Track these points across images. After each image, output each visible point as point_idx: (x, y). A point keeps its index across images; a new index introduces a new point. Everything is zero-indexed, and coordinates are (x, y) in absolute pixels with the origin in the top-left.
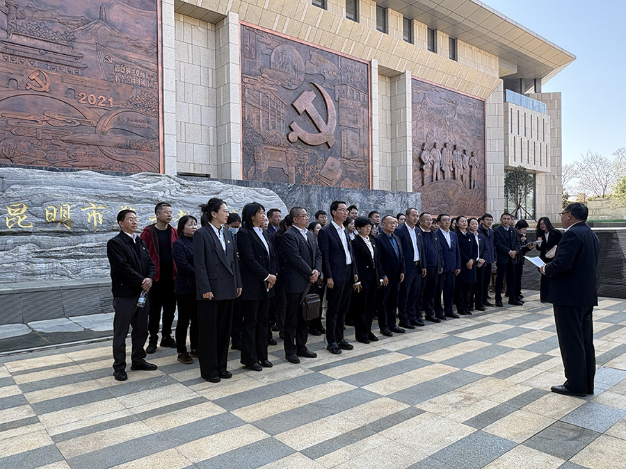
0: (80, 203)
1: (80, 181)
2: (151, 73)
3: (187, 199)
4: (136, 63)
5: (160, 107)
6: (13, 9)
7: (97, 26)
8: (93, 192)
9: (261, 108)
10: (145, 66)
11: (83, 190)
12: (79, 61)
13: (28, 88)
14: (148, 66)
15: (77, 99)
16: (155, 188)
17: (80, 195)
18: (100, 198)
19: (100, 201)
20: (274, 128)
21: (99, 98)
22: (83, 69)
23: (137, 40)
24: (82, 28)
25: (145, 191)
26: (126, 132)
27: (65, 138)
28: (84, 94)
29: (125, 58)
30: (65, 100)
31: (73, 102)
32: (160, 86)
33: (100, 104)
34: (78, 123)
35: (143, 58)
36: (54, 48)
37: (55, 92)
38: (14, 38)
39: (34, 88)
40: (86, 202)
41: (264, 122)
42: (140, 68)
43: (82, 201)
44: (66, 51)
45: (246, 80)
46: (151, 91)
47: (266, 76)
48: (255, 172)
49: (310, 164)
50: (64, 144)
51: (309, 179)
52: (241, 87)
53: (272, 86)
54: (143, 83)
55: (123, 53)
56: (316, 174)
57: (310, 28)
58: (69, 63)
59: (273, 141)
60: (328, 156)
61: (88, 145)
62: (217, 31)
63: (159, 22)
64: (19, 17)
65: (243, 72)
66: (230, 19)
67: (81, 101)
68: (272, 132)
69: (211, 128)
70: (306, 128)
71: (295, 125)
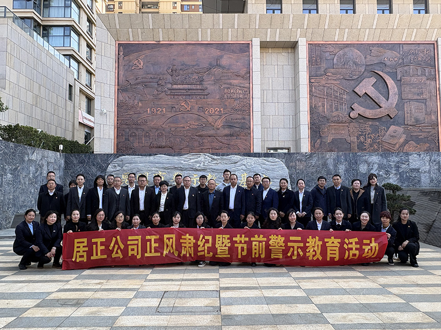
1: (156, 160)
2: (246, 89)
4: (236, 86)
5: (251, 109)
6: (174, 72)
7: (215, 70)
8: (161, 166)
9: (326, 97)
10: (242, 86)
12: (205, 91)
13: (180, 110)
14: (244, 86)
15: (204, 112)
18: (165, 168)
20: (337, 110)
21: (216, 109)
22: (207, 95)
23: (238, 72)
24: (207, 73)
25: (189, 164)
26: (230, 127)
27: (197, 134)
28: (208, 109)
29: (230, 84)
30: (198, 113)
31: (202, 114)
32: (251, 96)
33: (216, 113)
34: (204, 125)
35: (241, 81)
36: (193, 87)
37: (193, 110)
38: (175, 86)
39: (183, 110)
40: (157, 171)
42: (239, 88)
43: (155, 171)
44: (198, 87)
46: (245, 100)
47: (329, 74)
48: (321, 143)
49: (371, 134)
50: (197, 137)
51: (371, 145)
52: (308, 86)
53: (335, 80)
54: (241, 96)
55: (229, 81)
56: (378, 141)
57: (368, 30)
58: (200, 94)
59: (336, 119)
60: (391, 125)
61: (210, 136)
62: (294, 52)
63: (251, 58)
64: (177, 75)
65: (310, 75)
66: (300, 43)
67: (206, 113)
68: (334, 114)
69: (291, 116)
70: (367, 106)
71: (355, 106)
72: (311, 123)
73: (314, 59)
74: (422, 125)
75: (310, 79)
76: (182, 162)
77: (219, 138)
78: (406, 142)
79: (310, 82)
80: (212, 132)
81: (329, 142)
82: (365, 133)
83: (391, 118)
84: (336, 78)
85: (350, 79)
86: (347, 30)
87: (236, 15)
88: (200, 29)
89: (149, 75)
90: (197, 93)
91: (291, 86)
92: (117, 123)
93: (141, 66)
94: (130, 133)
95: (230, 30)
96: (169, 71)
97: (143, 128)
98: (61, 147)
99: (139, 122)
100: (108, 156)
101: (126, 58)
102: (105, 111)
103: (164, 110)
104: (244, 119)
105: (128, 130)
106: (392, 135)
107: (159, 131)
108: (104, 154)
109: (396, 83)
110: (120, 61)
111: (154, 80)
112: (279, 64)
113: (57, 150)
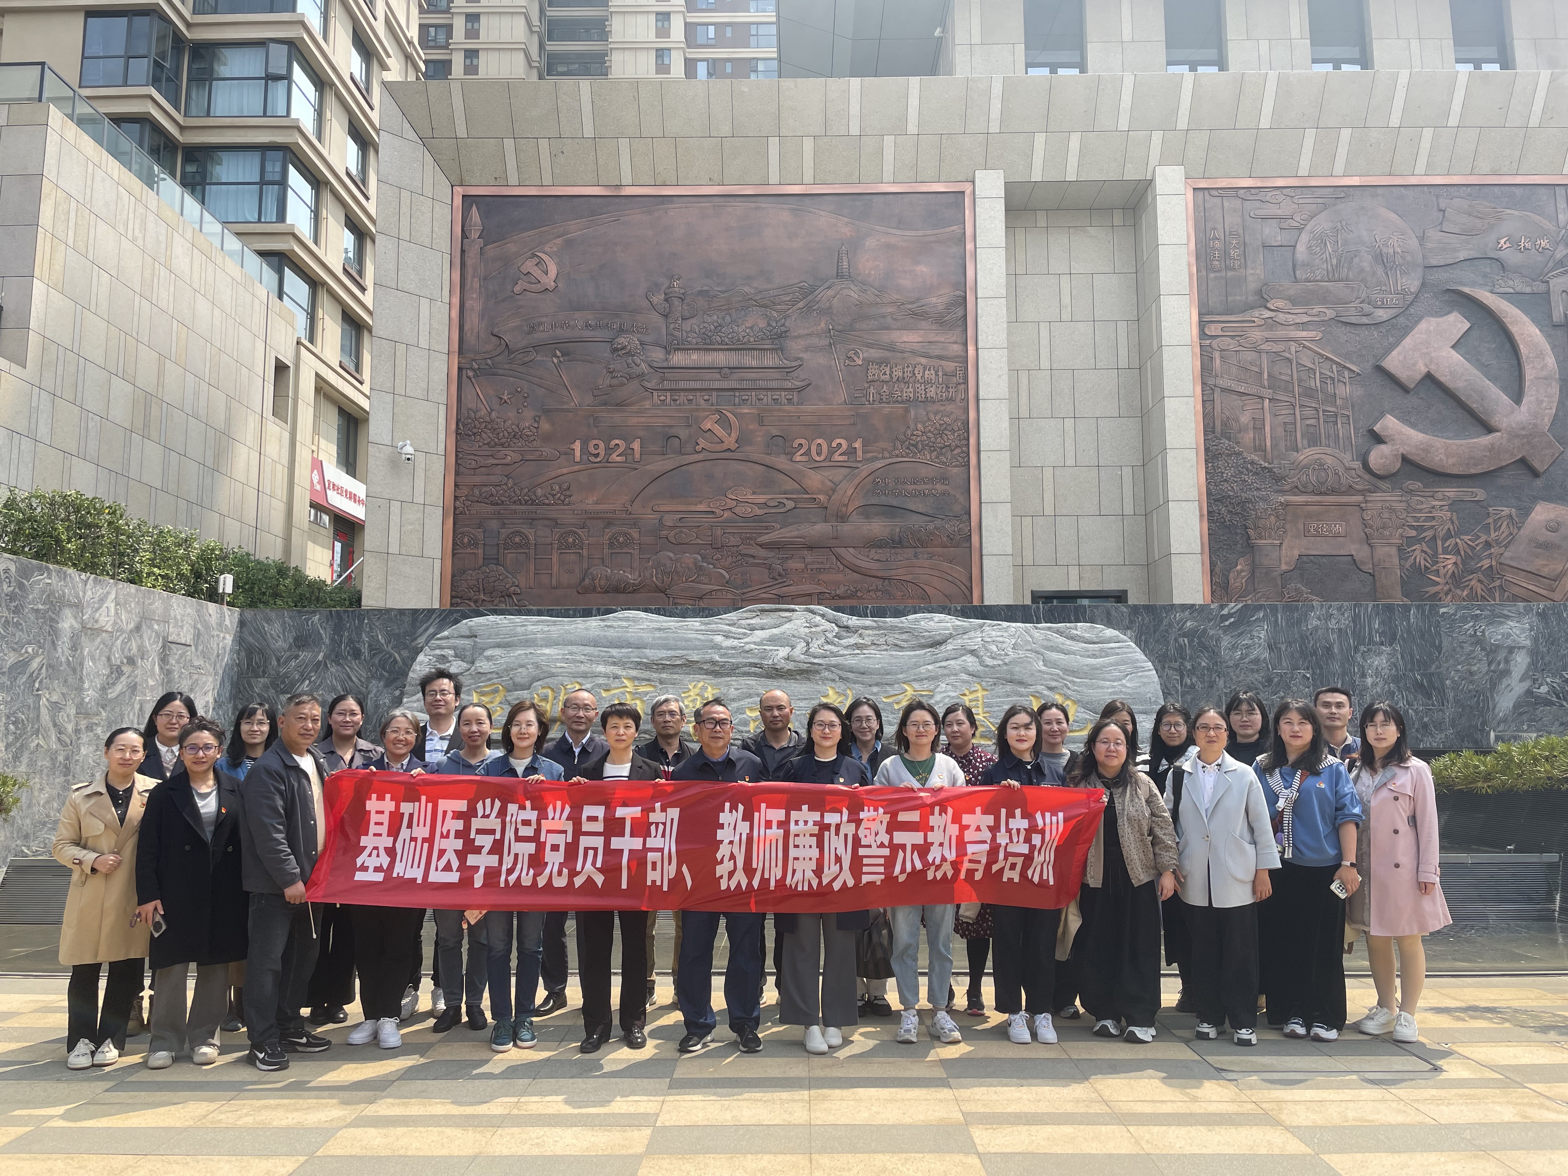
0: (601, 681)
1: (611, 633)
2: (950, 366)
3: (851, 661)
4: (914, 353)
5: (972, 441)
6: (677, 302)
7: (830, 293)
8: (635, 656)
9: (1268, 393)
10: (937, 353)
11: (614, 652)
12: (795, 374)
13: (698, 448)
14: (944, 353)
15: (790, 454)
16: (772, 640)
17: (606, 663)
18: (647, 666)
19: (647, 674)
20: (1314, 441)
21: (834, 445)
22: (800, 390)
23: (918, 300)
24: (801, 304)
25: (747, 647)
26: (890, 511)
27: (764, 538)
28: (803, 441)
29: (891, 347)
30: (767, 460)
31: (781, 462)
32: (972, 393)
33: (837, 457)
34: (790, 505)
35: (933, 337)
37: (748, 448)
38: (678, 359)
40: (616, 677)
41: (1280, 431)
42: (924, 361)
43: (606, 676)
44: (770, 360)
45: (1212, 330)
46: (950, 407)
47: (1280, 304)
48: (1253, 573)
49: (1458, 534)
50: (763, 553)
51: (1456, 580)
52: (1197, 350)
53: (1303, 326)
54: (932, 392)
55: (886, 337)
56: (1486, 563)
57: (1428, 133)
58: (774, 384)
59: (1313, 479)
60: (1535, 500)
61: (810, 548)
62: (1135, 226)
63: (969, 246)
64: (687, 314)
65: (1203, 311)
66: (1161, 186)
67: (797, 457)
68: (1307, 455)
69: (1127, 471)
70: (1435, 427)
71: (1390, 424)
72: (1209, 493)
73: (1218, 244)
75: (1202, 325)
76: (719, 639)
77: (849, 554)
79: (1203, 335)
80: (819, 529)
81: (1284, 567)
82: (1429, 534)
83: (1536, 474)
84: (1305, 319)
85: (1365, 320)
86: (1346, 134)
87: (915, 81)
88: (774, 141)
89: (577, 315)
90: (762, 384)
91: (1123, 352)
92: (456, 498)
93: (549, 281)
94: (503, 536)
95: (889, 140)
96: (655, 300)
97: (553, 515)
98: (226, 584)
99: (539, 492)
100: (417, 616)
101: (492, 251)
102: (409, 449)
103: (636, 445)
104: (944, 479)
105: (494, 524)
106: (1541, 539)
107: (614, 529)
108: (402, 612)
109: (1548, 336)
110: (469, 262)
111: (600, 334)
112: (1077, 268)
113: (213, 596)
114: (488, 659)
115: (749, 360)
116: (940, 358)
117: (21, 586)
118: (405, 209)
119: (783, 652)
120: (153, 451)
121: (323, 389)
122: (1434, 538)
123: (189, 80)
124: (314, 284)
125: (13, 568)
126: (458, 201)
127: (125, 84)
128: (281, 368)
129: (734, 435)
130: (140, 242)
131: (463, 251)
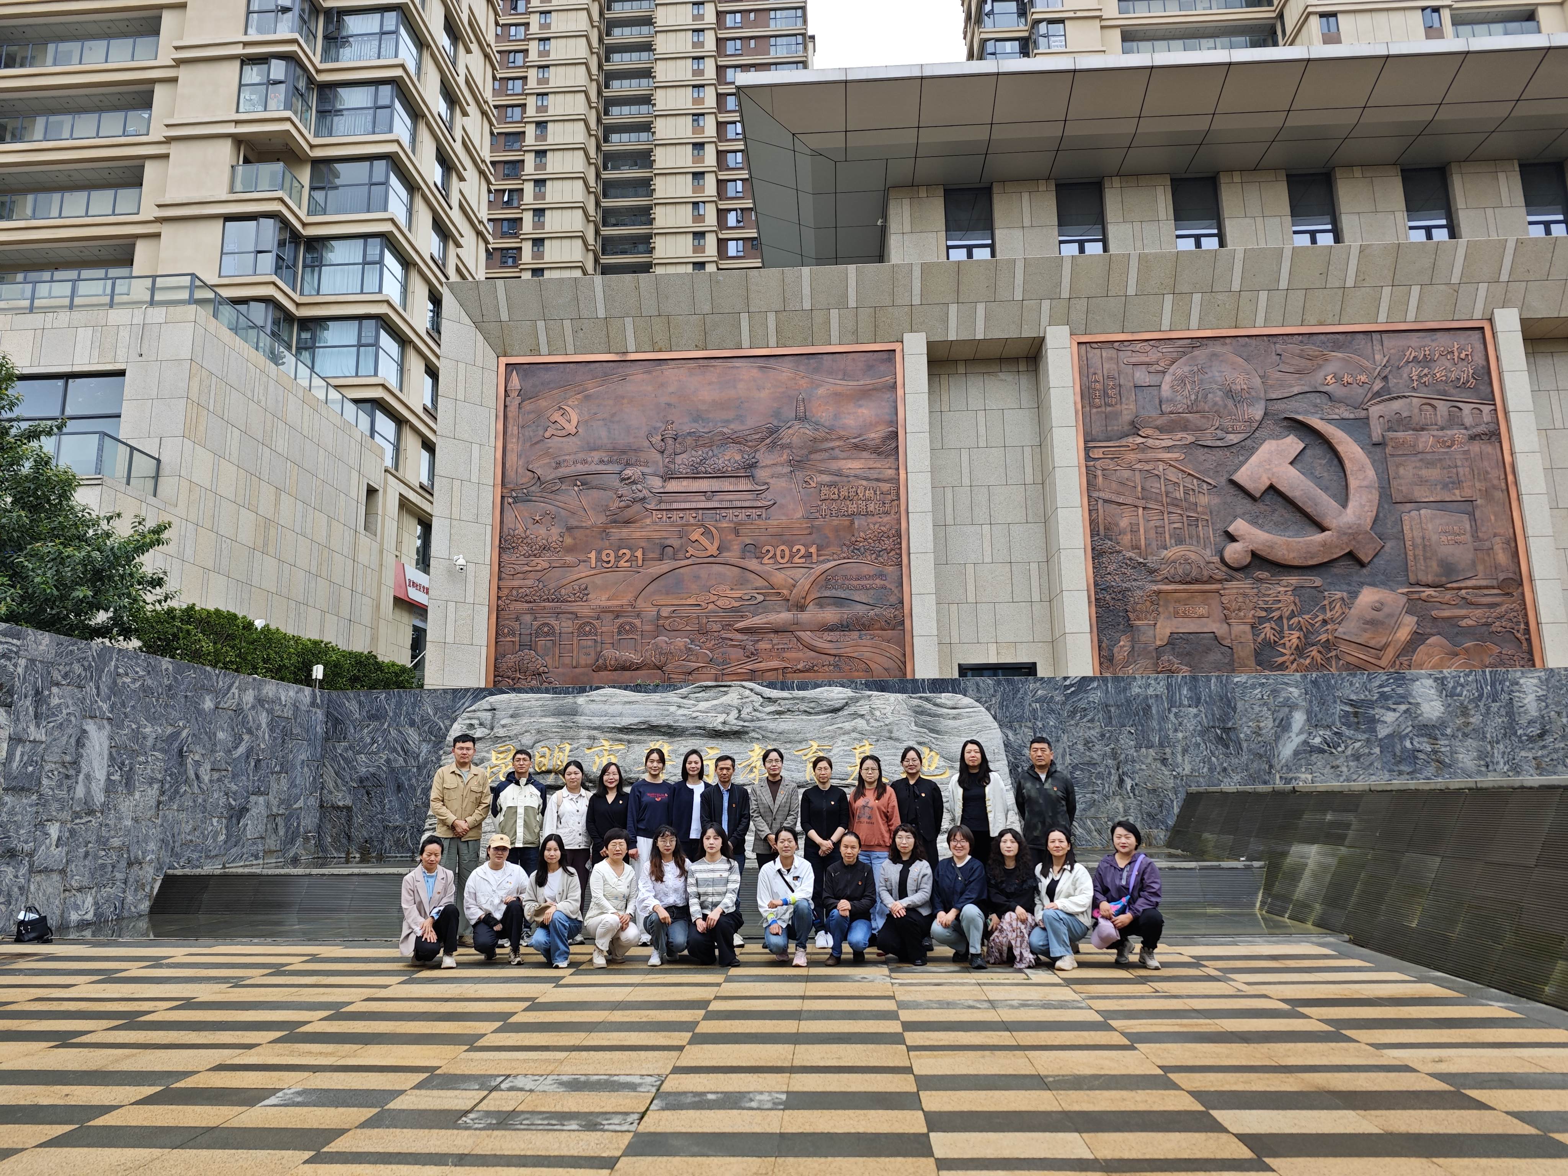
0: (585, 741)
1: (594, 706)
2: (885, 487)
4: (857, 477)
5: (904, 545)
6: (670, 441)
7: (790, 431)
8: (610, 722)
9: (1141, 503)
10: (875, 476)
12: (763, 496)
13: (688, 555)
14: (881, 476)
15: (760, 558)
16: (713, 709)
18: (620, 730)
20: (1180, 541)
21: (794, 550)
22: (768, 508)
23: (860, 436)
24: (768, 441)
26: (839, 602)
27: (740, 625)
28: (770, 548)
29: (839, 473)
30: (742, 563)
31: (753, 564)
32: (903, 508)
33: (796, 560)
34: (760, 598)
35: (871, 464)
37: (725, 554)
38: (672, 485)
39: (696, 553)
40: (597, 738)
41: (1152, 534)
42: (864, 483)
43: (589, 737)
44: (743, 485)
45: (1095, 454)
46: (886, 519)
47: (1149, 432)
48: (1133, 648)
49: (1301, 613)
50: (739, 636)
51: (1300, 651)
52: (1084, 470)
53: (1168, 449)
54: (871, 507)
55: (834, 465)
56: (1323, 637)
57: (1263, 295)
58: (747, 504)
59: (1180, 571)
60: (1362, 584)
61: (776, 632)
62: (1036, 371)
63: (900, 392)
64: (678, 451)
65: (1089, 439)
66: (1050, 343)
67: (765, 560)
68: (1174, 552)
69: (1034, 566)
70: (1281, 527)
71: (1239, 526)
72: (1096, 584)
73: (1098, 386)
74: (1469, 583)
75: (1087, 450)
77: (806, 636)
78: (1417, 639)
79: (1088, 458)
80: (784, 617)
81: (1158, 643)
82: (1276, 614)
83: (1362, 565)
84: (1170, 443)
85: (1219, 443)
86: (1197, 297)
87: (852, 268)
88: (744, 317)
89: (594, 454)
90: (739, 504)
91: (1029, 470)
92: (499, 598)
93: (571, 428)
94: (535, 627)
95: (834, 313)
96: (654, 440)
97: (574, 609)
98: (318, 672)
99: (563, 591)
100: (458, 694)
101: (528, 406)
102: (461, 561)
103: (639, 553)
104: (881, 576)
105: (528, 618)
106: (1368, 618)
107: (621, 620)
108: (445, 691)
109: (1369, 453)
110: (510, 415)
111: (610, 468)
112: (991, 405)
113: (308, 681)
114: (503, 726)
115: (726, 485)
116: (877, 480)
117: (175, 679)
118: (461, 377)
119: (721, 718)
120: (270, 563)
121: (404, 504)
122: (1281, 617)
123: (304, 267)
124: (400, 421)
125: (171, 668)
126: (502, 369)
127: (255, 274)
128: (371, 492)
129: (716, 545)
130: (263, 403)
131: (505, 406)
